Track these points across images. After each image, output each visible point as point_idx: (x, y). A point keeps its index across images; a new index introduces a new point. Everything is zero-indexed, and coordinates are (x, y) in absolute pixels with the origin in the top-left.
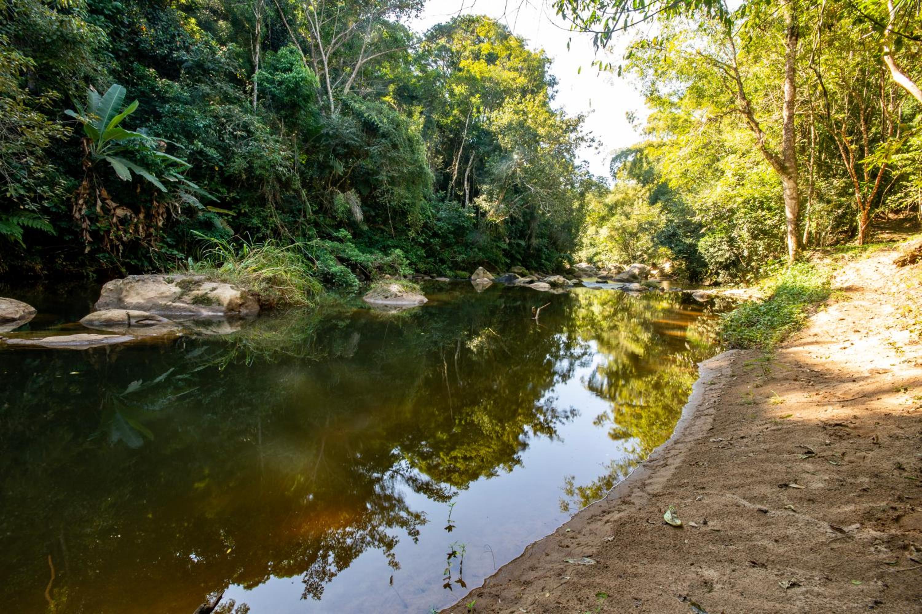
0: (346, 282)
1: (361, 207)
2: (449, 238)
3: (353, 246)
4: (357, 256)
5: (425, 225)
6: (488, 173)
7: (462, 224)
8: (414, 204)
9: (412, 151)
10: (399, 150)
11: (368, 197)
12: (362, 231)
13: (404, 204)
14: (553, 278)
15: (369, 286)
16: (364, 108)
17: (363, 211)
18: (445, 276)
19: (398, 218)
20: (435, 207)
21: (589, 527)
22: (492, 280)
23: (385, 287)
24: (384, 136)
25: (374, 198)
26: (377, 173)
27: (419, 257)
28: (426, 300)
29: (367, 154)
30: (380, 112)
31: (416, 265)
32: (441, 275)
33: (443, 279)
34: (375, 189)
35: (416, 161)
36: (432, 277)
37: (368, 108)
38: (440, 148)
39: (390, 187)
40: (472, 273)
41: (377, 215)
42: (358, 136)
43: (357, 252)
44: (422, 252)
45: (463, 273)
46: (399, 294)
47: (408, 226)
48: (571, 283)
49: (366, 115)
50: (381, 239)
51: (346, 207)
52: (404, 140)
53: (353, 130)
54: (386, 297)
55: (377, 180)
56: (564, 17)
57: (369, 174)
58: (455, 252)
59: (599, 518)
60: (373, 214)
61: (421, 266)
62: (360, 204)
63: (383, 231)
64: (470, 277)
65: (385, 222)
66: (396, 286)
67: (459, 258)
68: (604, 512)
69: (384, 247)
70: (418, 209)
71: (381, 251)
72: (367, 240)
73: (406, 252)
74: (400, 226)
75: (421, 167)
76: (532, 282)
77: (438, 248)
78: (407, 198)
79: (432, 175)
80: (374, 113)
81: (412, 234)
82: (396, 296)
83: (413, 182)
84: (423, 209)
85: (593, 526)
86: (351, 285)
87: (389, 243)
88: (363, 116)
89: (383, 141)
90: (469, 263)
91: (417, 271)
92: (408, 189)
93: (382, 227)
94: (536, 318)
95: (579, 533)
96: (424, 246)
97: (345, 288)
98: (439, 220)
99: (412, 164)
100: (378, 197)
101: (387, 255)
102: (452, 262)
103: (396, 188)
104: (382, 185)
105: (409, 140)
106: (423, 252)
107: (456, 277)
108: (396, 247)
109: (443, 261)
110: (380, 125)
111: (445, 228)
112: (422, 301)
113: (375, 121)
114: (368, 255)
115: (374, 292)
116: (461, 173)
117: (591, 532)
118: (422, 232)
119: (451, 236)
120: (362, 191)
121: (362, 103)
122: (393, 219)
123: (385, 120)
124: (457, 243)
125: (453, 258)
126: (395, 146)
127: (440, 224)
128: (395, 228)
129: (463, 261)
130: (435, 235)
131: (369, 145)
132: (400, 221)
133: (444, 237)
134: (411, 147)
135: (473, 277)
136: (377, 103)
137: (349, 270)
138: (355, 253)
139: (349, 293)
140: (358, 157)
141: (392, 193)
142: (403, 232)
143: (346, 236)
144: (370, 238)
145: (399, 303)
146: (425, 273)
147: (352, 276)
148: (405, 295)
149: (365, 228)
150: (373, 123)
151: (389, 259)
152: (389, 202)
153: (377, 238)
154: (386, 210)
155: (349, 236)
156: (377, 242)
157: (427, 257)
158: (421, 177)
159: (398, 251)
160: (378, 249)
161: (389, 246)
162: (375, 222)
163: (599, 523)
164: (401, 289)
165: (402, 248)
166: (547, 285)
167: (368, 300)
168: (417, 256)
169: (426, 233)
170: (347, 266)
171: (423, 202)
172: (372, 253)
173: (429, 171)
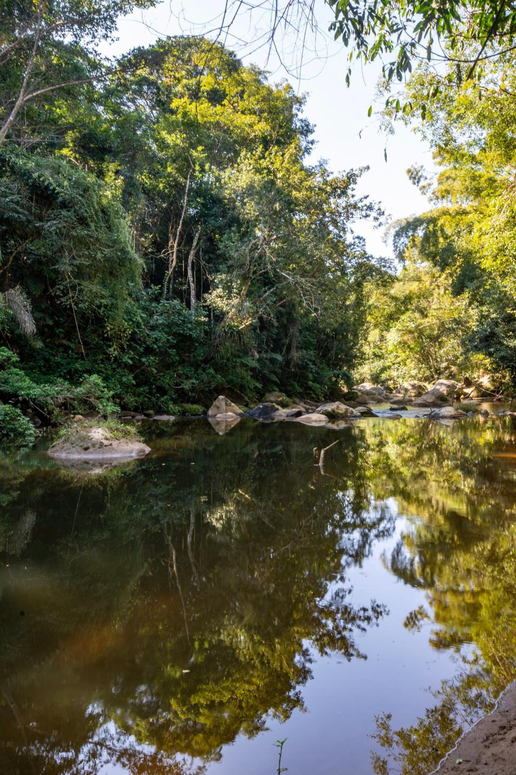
0: (14, 430)
1: (32, 313)
2: (169, 355)
3: (22, 373)
4: (29, 388)
5: (133, 338)
6: (224, 258)
7: (188, 332)
8: (113, 307)
9: (109, 228)
10: (88, 225)
11: (40, 297)
12: (33, 350)
13: (99, 307)
14: (330, 407)
15: (57, 433)
16: (31, 165)
17: (35, 319)
18: (168, 413)
19: (90, 328)
20: (145, 309)
21: (489, 753)
22: (240, 415)
23: (83, 433)
24: (64, 205)
25: (52, 298)
26: (54, 261)
27: (126, 387)
28: (148, 449)
29: (38, 233)
30: (57, 171)
31: (121, 399)
32: (160, 412)
33: (165, 418)
34: (53, 284)
35: (115, 242)
36: (148, 415)
37: (38, 165)
38: (149, 222)
39: (77, 281)
40: (208, 407)
41: (57, 324)
42: (22, 207)
43: (28, 382)
44: (129, 378)
45: (195, 406)
46: (106, 442)
47: (108, 339)
48: (356, 411)
49: (35, 175)
50: (64, 362)
51: (6, 314)
52: (96, 211)
53: (16, 197)
54: (86, 449)
55: (57, 272)
56: (346, 41)
57: (40, 263)
58: (179, 376)
59: (500, 737)
60: (51, 323)
61: (130, 399)
62: (29, 308)
63: (66, 349)
64: (205, 413)
65: (69, 335)
66: (100, 430)
67: (187, 385)
68: (503, 728)
69: (69, 372)
70: (121, 313)
71: (65, 379)
72: (42, 363)
73: (105, 379)
74: (95, 339)
75: (123, 251)
76: (299, 414)
77: (155, 371)
78: (102, 297)
79: (141, 261)
80: (47, 173)
81: (113, 351)
82: (102, 444)
83: (111, 273)
84: (128, 312)
85: (494, 749)
86: (22, 435)
87: (78, 366)
88: (30, 177)
89: (64, 213)
90: (203, 391)
91: (124, 407)
92: (103, 283)
93: (64, 342)
94: (321, 464)
95: (478, 762)
96: (131, 369)
97: (13, 441)
98: (153, 328)
99: (109, 247)
100: (58, 297)
101: (78, 384)
102: (177, 390)
103: (85, 283)
104: (63, 279)
105: (103, 211)
106: (131, 377)
107: (184, 413)
108: (90, 373)
109: (162, 391)
110: (58, 189)
111: (164, 340)
112: (143, 451)
113: (50, 184)
114: (47, 387)
115: (65, 441)
116: (183, 256)
117: (496, 758)
118: (130, 347)
119: (173, 351)
120: (32, 288)
121: (29, 159)
122: (83, 330)
123: (66, 183)
124: (182, 362)
125: (177, 384)
126: (83, 221)
127: (156, 334)
128: (86, 344)
129: (193, 389)
130: (149, 351)
131: (41, 220)
132: (94, 332)
133: (163, 354)
134: (107, 221)
135: (210, 412)
136: (51, 159)
137: (19, 411)
138: (25, 385)
139: (19, 448)
140: (24, 238)
141: (81, 291)
142: (99, 349)
143: (9, 358)
144: (47, 360)
145: (108, 456)
146: (136, 410)
147: (24, 420)
148: (115, 443)
149: (39, 344)
150: (47, 187)
151: (80, 390)
152: (76, 304)
153: (58, 359)
154: (70, 316)
155: (15, 358)
156: (59, 365)
157: (138, 385)
158: (124, 266)
159: (95, 378)
160: (60, 376)
161: (77, 371)
162: (53, 335)
163: (502, 743)
164: (109, 435)
165: (99, 373)
166: (323, 417)
167: (56, 455)
168: (121, 383)
169: (134, 349)
170: (15, 405)
171: (129, 303)
172: (51, 382)
173: (136, 256)
